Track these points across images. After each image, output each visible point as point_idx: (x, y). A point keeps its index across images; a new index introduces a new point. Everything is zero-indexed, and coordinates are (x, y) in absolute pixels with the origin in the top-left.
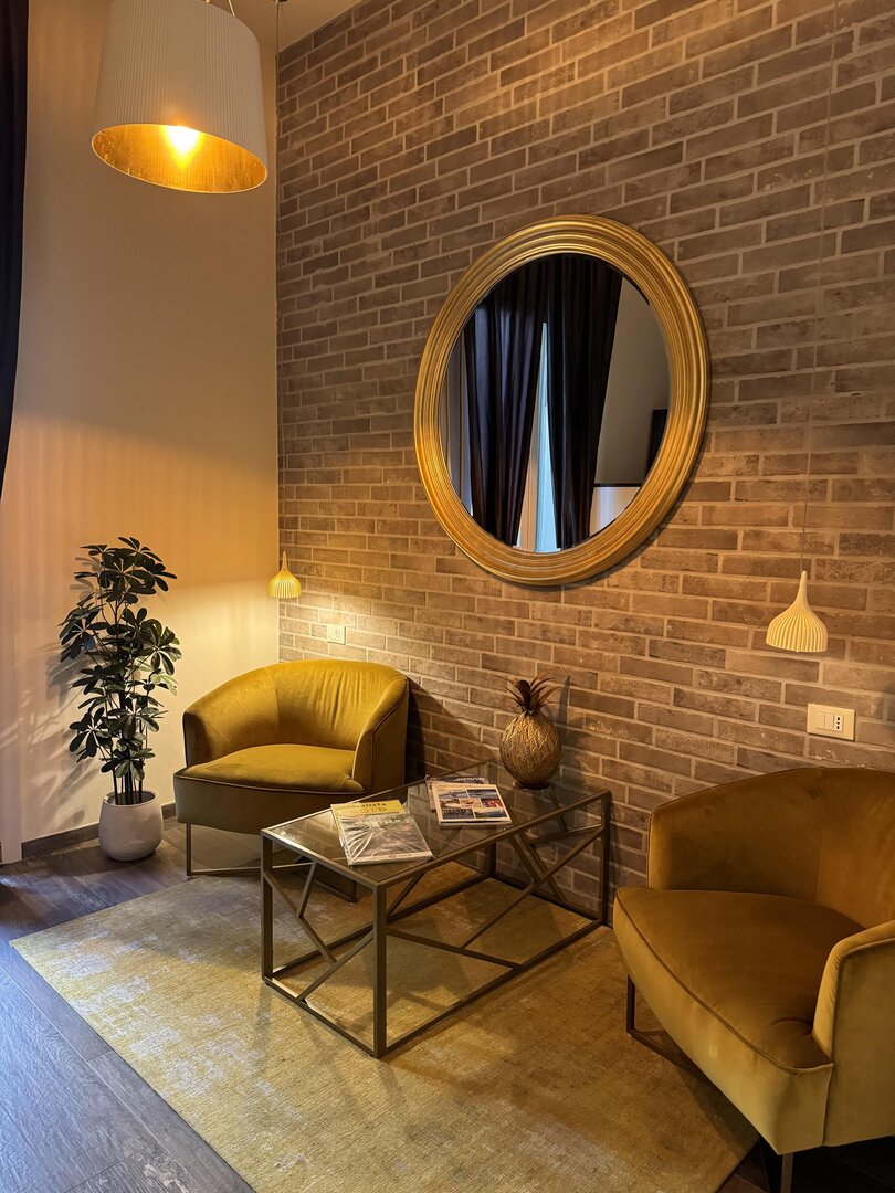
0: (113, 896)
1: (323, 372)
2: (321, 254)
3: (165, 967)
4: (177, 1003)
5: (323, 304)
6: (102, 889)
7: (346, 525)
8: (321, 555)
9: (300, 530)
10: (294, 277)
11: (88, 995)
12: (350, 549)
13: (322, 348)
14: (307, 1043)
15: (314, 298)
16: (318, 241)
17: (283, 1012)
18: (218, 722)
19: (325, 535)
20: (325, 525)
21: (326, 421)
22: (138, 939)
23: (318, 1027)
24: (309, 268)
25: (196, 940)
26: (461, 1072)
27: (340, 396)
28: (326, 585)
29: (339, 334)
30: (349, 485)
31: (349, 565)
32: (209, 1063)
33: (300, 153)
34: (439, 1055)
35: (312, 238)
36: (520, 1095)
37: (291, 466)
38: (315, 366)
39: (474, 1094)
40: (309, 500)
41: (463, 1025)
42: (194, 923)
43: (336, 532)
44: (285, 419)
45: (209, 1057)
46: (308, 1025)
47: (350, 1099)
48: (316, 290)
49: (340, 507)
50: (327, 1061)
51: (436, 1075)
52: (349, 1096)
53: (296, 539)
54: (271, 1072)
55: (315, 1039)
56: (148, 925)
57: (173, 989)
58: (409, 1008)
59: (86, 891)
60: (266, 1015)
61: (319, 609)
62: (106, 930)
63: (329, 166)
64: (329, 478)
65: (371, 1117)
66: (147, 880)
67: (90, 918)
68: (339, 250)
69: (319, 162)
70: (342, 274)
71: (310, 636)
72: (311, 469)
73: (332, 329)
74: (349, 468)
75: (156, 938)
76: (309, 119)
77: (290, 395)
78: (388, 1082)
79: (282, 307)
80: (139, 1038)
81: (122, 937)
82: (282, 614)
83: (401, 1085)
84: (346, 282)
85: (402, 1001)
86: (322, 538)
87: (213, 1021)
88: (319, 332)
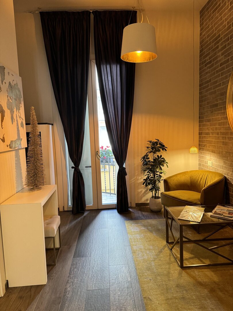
0: (147, 218)
1: (208, 92)
2: (208, 61)
3: (149, 234)
4: (147, 242)
5: (209, 74)
6: (146, 216)
7: (213, 133)
8: (207, 142)
9: (203, 135)
10: (203, 68)
11: (132, 235)
12: (213, 140)
13: (208, 86)
14: (167, 259)
15: (207, 73)
16: (208, 58)
17: (167, 251)
18: (172, 183)
19: (208, 136)
20: (208, 134)
21: (208, 105)
22: (147, 227)
23: (172, 257)
24: (206, 65)
25: (158, 231)
26: (200, 280)
27: (212, 98)
28: (208, 150)
29: (212, 81)
30: (213, 122)
31: (213, 145)
32: (146, 255)
33: (204, 35)
34: (197, 274)
35: (206, 57)
36: (212, 291)
37: (201, 119)
38: (207, 91)
39: (199, 285)
40: (205, 127)
41: (208, 270)
42: (160, 227)
43: (210, 136)
44: (200, 106)
45: (146, 254)
46: (170, 255)
47: (169, 273)
48: (207, 71)
49: (211, 129)
50: (169, 264)
51: (193, 277)
52: (169, 272)
53: (202, 138)
54: (156, 261)
55: (170, 259)
56: (150, 225)
57: (147, 238)
58: (197, 261)
59: (143, 215)
60: (162, 250)
61: (207, 157)
62: (142, 224)
63: (210, 37)
64: (209, 121)
65: (171, 279)
66: (156, 216)
67: (141, 221)
68: (212, 59)
69: (208, 36)
70: (212, 65)
71: (205, 164)
72: (205, 119)
73: (210, 81)
74: (214, 117)
75: (150, 228)
76: (206, 25)
77: (201, 100)
78: (180, 274)
79: (200, 77)
80: (136, 245)
81: (144, 226)
82: (199, 158)
83: (183, 275)
84: (214, 67)
85: (197, 259)
86: (207, 137)
87: (151, 247)
88: (207, 82)
